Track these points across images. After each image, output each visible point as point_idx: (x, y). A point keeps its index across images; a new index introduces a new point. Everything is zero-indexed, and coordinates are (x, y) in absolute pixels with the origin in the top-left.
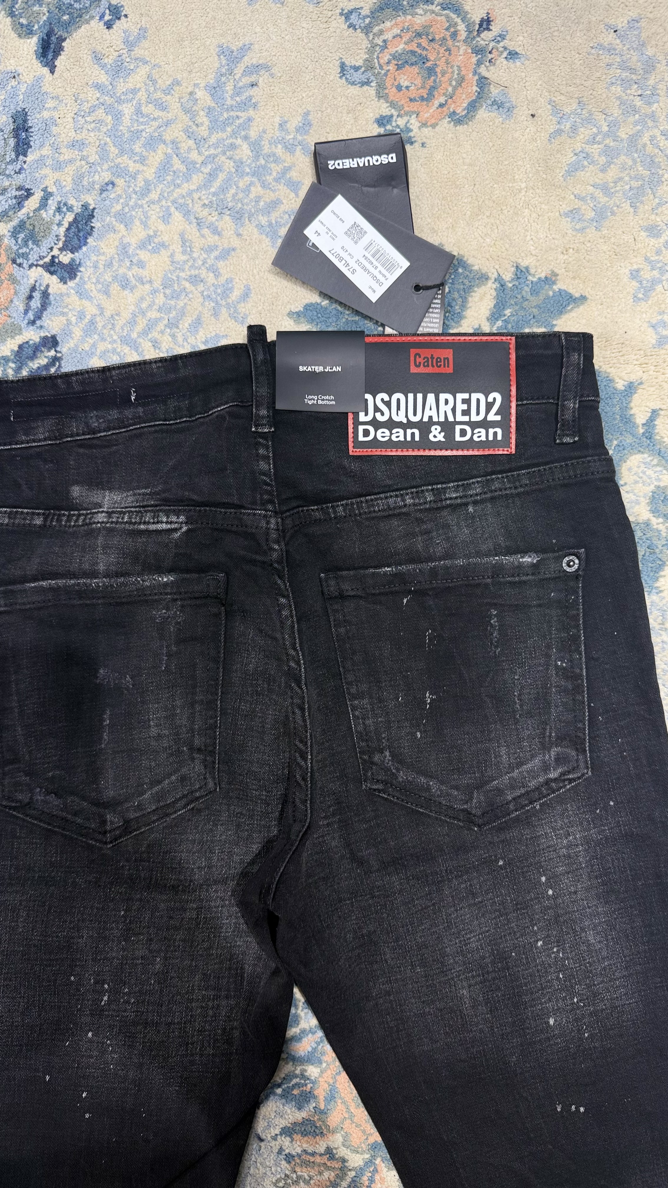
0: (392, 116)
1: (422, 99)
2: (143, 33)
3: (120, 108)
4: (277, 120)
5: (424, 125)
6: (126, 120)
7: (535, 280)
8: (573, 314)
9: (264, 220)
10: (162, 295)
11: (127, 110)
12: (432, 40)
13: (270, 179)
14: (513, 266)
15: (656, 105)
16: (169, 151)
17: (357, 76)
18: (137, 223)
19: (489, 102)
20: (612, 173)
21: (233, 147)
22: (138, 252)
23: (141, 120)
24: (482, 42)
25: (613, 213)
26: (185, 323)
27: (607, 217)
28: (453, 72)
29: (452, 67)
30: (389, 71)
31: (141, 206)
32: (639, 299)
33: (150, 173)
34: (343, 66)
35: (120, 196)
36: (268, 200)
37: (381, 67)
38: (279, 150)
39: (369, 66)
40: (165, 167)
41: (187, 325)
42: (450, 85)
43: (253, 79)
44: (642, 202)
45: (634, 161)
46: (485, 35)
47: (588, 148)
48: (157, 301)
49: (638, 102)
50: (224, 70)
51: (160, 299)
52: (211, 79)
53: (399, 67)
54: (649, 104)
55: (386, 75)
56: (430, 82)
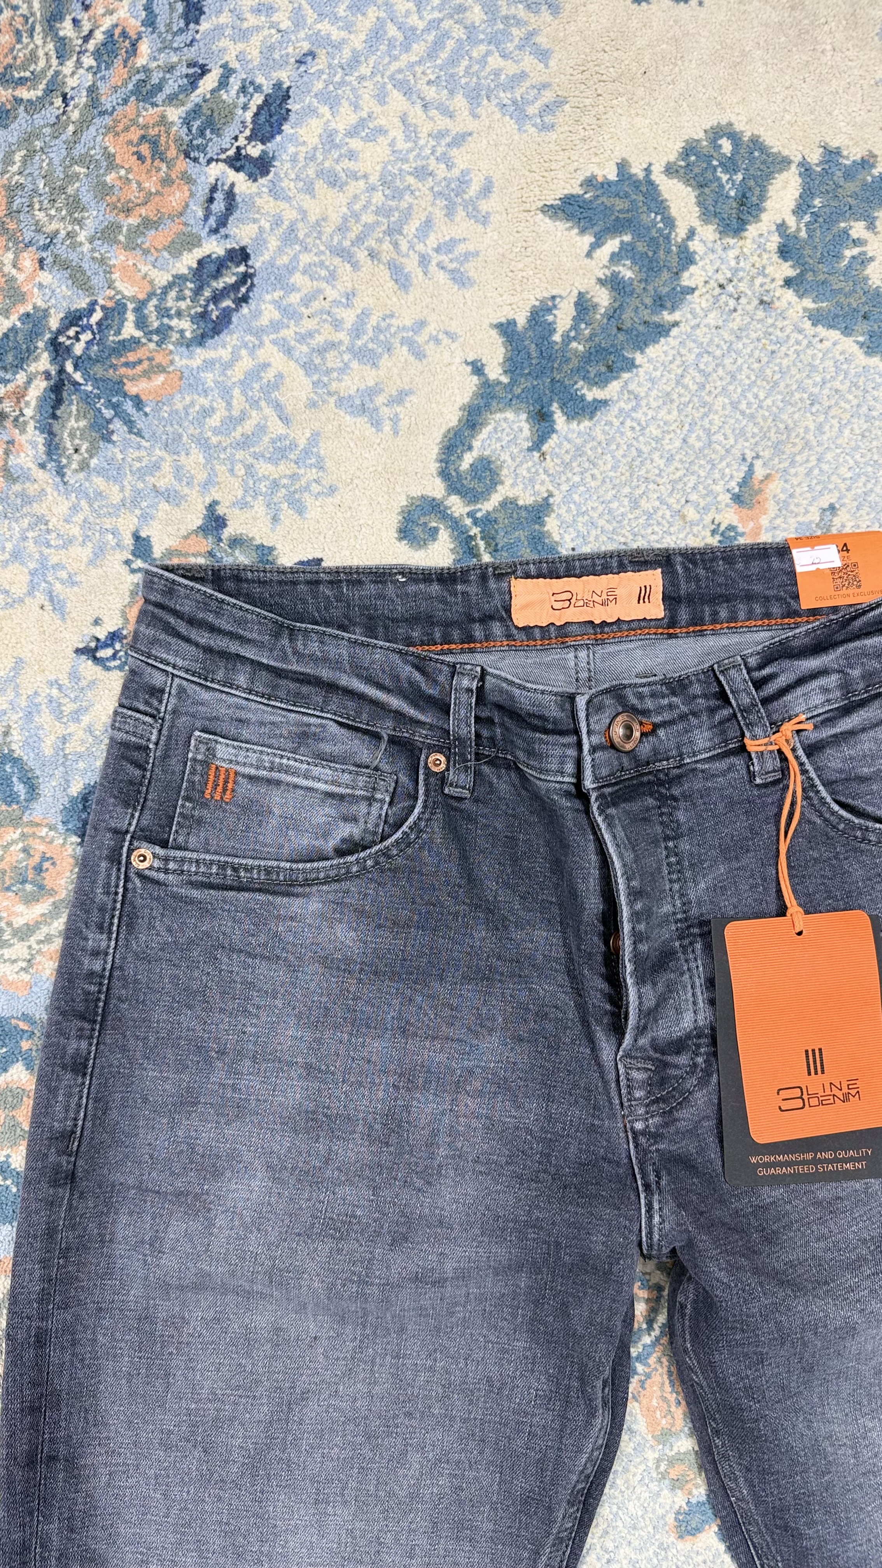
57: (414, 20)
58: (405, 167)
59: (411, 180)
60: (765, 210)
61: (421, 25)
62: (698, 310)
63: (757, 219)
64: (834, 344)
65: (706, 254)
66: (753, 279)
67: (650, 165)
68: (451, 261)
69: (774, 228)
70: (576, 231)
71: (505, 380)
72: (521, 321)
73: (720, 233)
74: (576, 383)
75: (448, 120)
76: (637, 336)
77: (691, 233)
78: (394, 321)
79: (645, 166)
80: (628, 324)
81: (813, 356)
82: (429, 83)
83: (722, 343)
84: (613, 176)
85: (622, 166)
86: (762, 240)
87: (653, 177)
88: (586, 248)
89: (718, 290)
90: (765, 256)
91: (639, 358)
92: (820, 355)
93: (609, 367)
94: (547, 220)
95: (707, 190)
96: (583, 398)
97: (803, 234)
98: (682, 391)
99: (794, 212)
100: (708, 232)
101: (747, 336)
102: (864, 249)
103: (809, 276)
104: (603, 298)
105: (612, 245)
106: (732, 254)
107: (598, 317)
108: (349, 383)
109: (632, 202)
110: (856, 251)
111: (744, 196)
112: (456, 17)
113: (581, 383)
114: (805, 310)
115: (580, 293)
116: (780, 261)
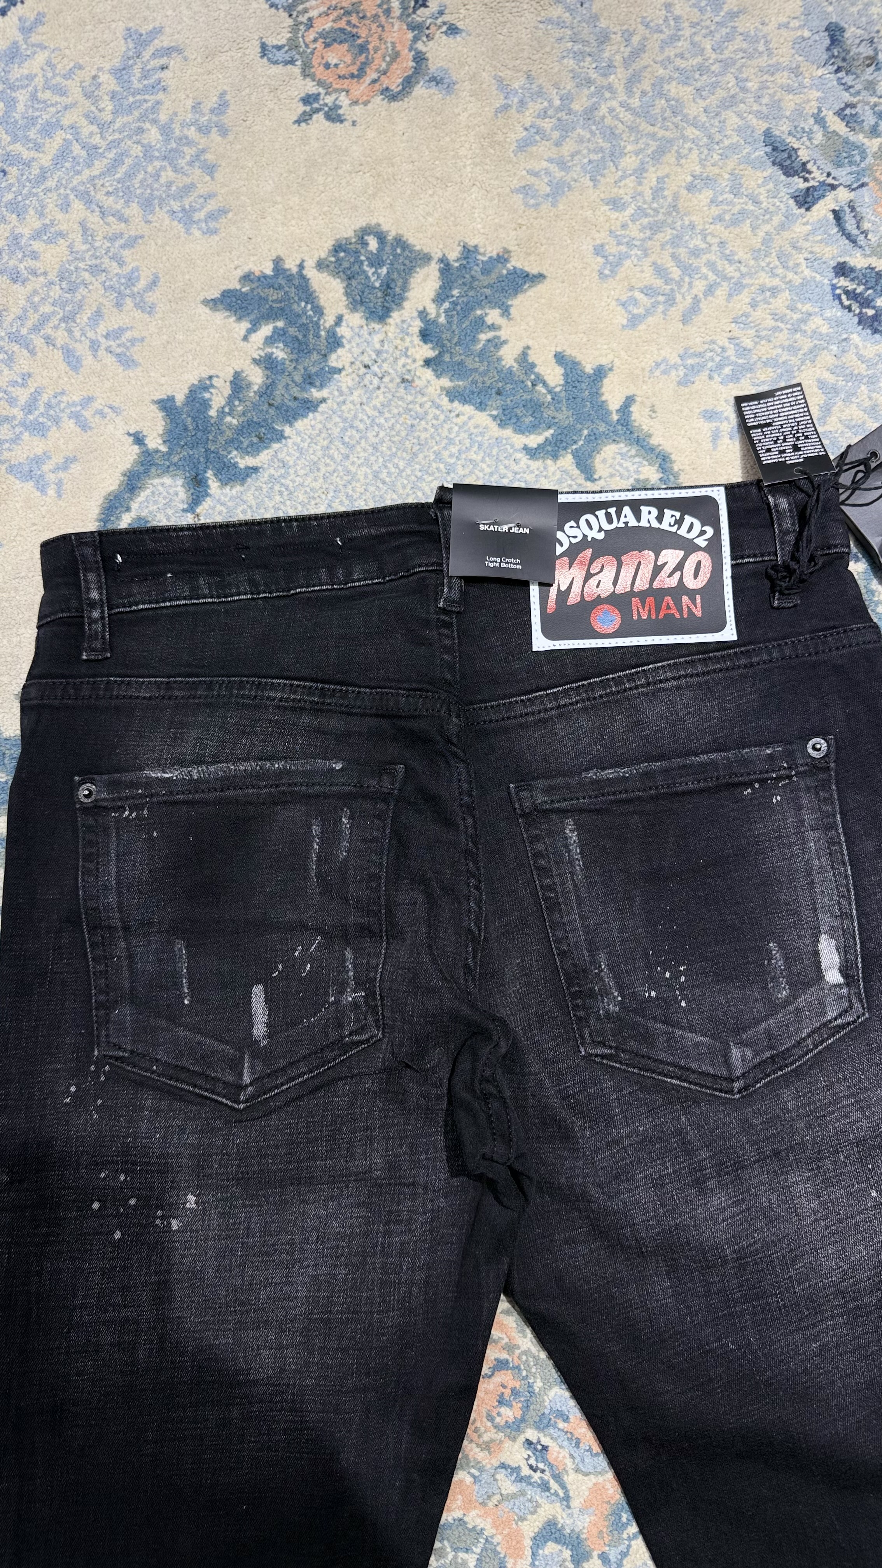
0: (319, 94)
1: (352, 76)
2: (39, 20)
3: (14, 95)
4: (189, 103)
5: (355, 103)
6: (20, 107)
7: (485, 259)
8: (531, 293)
9: (175, 206)
10: (58, 287)
11: (22, 96)
12: (363, 17)
13: (182, 162)
14: (459, 245)
15: (613, 77)
16: (69, 137)
17: (280, 55)
18: (32, 212)
19: (427, 78)
20: (568, 147)
21: (141, 131)
22: (32, 242)
23: (36, 106)
24: (418, 19)
25: (570, 188)
26: (84, 318)
27: (563, 192)
28: (387, 48)
29: (386, 42)
30: (315, 49)
31: (36, 195)
32: (606, 276)
33: (45, 160)
34: (264, 47)
35: (12, 185)
36: (181, 185)
37: (307, 46)
38: (192, 132)
39: (293, 44)
40: (63, 154)
41: (85, 319)
42: (384, 60)
43: (164, 61)
44: (603, 176)
45: (591, 132)
46: (421, 11)
47: (539, 122)
48: (52, 294)
49: (593, 75)
50: (131, 54)
51: (56, 292)
52: (117, 62)
53: (327, 45)
54: (605, 75)
55: (312, 53)
56: (362, 58)
57: (97, 140)
58: (81, 265)
59: (86, 275)
60: (407, 299)
61: (103, 144)
62: (344, 389)
63: (399, 305)
64: (470, 418)
65: (352, 338)
66: (396, 359)
67: (303, 261)
68: (119, 346)
69: (416, 314)
70: (234, 318)
71: (163, 449)
72: (180, 398)
73: (367, 319)
74: (229, 453)
75: (123, 225)
76: (287, 411)
77: (339, 320)
78: (65, 398)
79: (298, 263)
80: (278, 401)
81: (450, 430)
82: (108, 193)
83: (365, 418)
84: (269, 272)
85: (278, 262)
86: (405, 326)
87: (304, 272)
88: (243, 332)
89: (363, 370)
90: (408, 339)
91: (288, 430)
92: (456, 428)
93: (260, 438)
94: (207, 310)
95: (354, 283)
96: (235, 465)
97: (442, 320)
98: (328, 461)
99: (433, 301)
100: (355, 319)
101: (389, 411)
102: (497, 333)
103: (447, 358)
104: (256, 377)
105: (266, 330)
106: (377, 338)
107: (252, 394)
108: (19, 452)
109: (286, 293)
110: (490, 335)
111: (388, 287)
112: (134, 138)
113: (235, 453)
114: (442, 389)
115: (236, 372)
116: (421, 343)
